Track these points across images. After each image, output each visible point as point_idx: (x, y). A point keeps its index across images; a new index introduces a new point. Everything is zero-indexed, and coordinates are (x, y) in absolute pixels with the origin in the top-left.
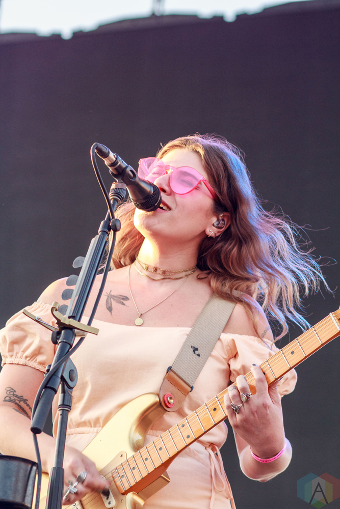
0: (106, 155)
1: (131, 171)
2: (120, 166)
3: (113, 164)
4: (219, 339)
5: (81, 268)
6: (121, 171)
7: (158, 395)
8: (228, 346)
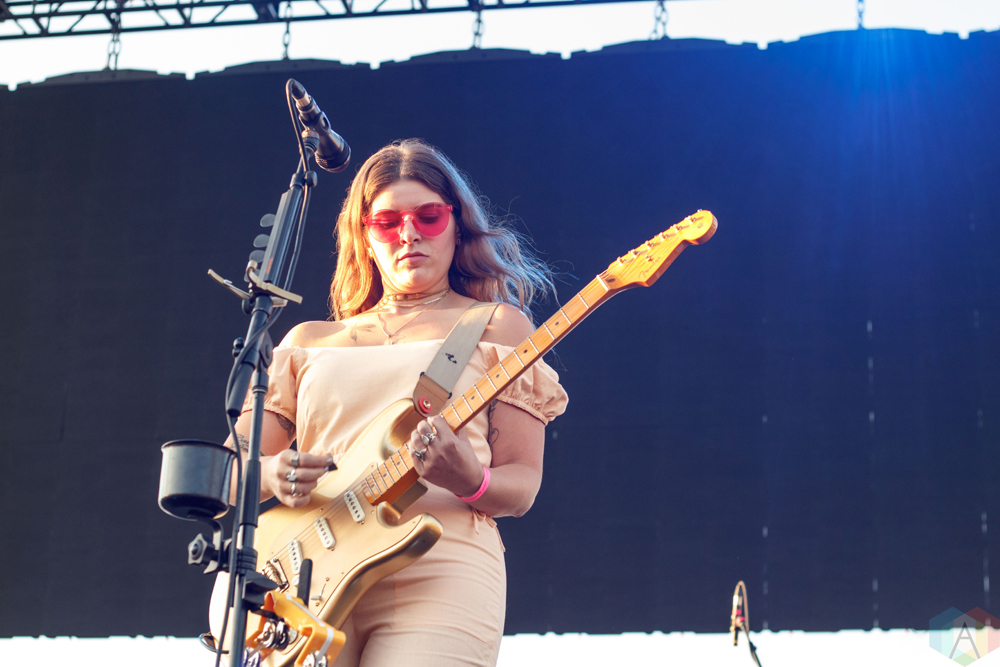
0: (299, 96)
1: (324, 119)
2: (313, 111)
3: (306, 108)
4: (477, 346)
5: (271, 227)
6: (312, 117)
7: (411, 399)
8: (488, 354)
